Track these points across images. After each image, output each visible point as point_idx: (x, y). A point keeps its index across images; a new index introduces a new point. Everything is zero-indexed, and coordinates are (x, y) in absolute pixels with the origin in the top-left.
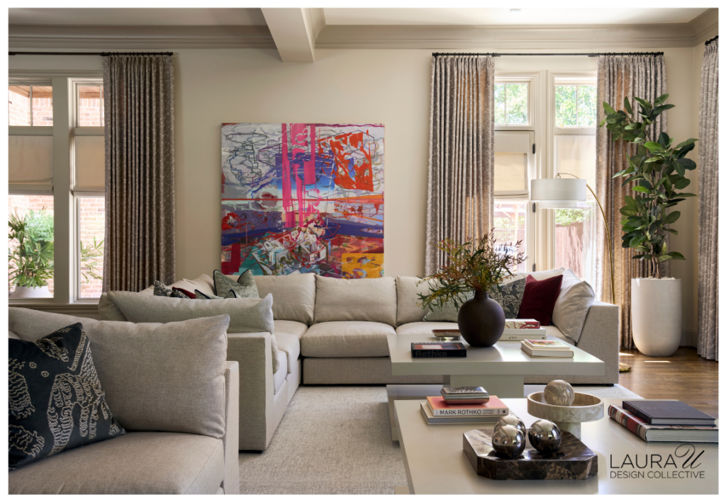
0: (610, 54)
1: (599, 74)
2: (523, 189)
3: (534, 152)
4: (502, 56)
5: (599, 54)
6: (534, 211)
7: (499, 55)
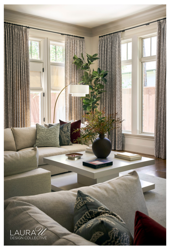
0: (68, 35)
1: (65, 42)
2: (40, 87)
3: (43, 71)
4: (30, 29)
5: (65, 34)
6: (44, 96)
7: (30, 28)
